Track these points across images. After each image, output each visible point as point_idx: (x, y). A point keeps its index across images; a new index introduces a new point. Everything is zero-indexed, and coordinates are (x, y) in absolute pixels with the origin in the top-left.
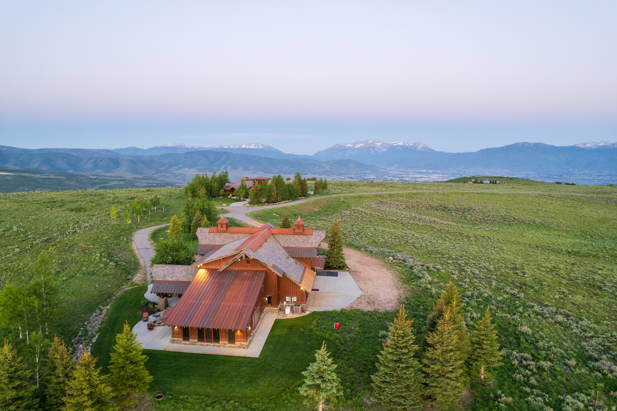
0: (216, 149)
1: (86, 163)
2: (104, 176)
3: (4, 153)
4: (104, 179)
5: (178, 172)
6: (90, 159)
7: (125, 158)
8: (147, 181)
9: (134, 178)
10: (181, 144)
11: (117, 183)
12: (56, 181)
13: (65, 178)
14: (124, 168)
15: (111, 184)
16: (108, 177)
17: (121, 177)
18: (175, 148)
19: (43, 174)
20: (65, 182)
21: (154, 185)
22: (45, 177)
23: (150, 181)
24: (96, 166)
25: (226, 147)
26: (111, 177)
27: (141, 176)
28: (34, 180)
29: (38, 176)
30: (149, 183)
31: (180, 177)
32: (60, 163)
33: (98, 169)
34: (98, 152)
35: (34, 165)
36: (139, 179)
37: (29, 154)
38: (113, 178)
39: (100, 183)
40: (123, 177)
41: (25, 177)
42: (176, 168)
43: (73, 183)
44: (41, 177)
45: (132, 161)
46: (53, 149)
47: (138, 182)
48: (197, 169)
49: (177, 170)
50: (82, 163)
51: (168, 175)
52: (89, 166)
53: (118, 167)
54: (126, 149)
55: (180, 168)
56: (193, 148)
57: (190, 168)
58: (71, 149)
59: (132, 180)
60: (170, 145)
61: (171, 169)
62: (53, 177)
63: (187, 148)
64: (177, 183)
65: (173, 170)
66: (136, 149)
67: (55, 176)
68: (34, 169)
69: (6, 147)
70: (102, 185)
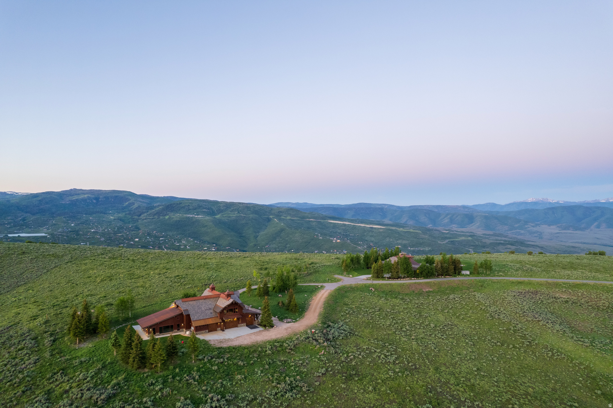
0: (587, 203)
1: (444, 218)
2: (456, 231)
3: (385, 210)
4: (455, 234)
5: (535, 229)
6: (448, 214)
7: (480, 214)
8: (497, 238)
9: (484, 234)
10: (543, 199)
11: (465, 239)
12: (413, 234)
13: (421, 232)
14: (478, 224)
15: (459, 239)
16: (459, 232)
17: (471, 232)
18: (535, 203)
19: (406, 228)
20: (421, 235)
21: (502, 242)
22: (406, 230)
23: (499, 238)
24: (452, 221)
25: (603, 201)
26: (462, 232)
27: (491, 233)
28: (398, 232)
29: (401, 229)
30: (496, 240)
31: (536, 235)
32: (423, 218)
33: (454, 224)
34: (455, 208)
35: (403, 221)
36: (489, 235)
37: (402, 210)
38: (463, 233)
39: (450, 238)
40: (474, 233)
41: (392, 230)
42: (532, 225)
43: (427, 237)
44: (404, 230)
45: (486, 218)
46: (420, 206)
47: (486, 238)
48: (558, 226)
49: (533, 226)
50: (440, 218)
51: (522, 232)
52: (446, 221)
53: (472, 223)
54: (484, 205)
55: (537, 225)
56: (558, 203)
57: (549, 225)
58: (434, 206)
59: (482, 236)
60: (530, 200)
61: (526, 226)
62: (412, 230)
63: (550, 203)
64: (529, 241)
65: (529, 227)
66: (494, 205)
67: (414, 230)
68: (401, 223)
69: (387, 205)
70: (451, 240)
